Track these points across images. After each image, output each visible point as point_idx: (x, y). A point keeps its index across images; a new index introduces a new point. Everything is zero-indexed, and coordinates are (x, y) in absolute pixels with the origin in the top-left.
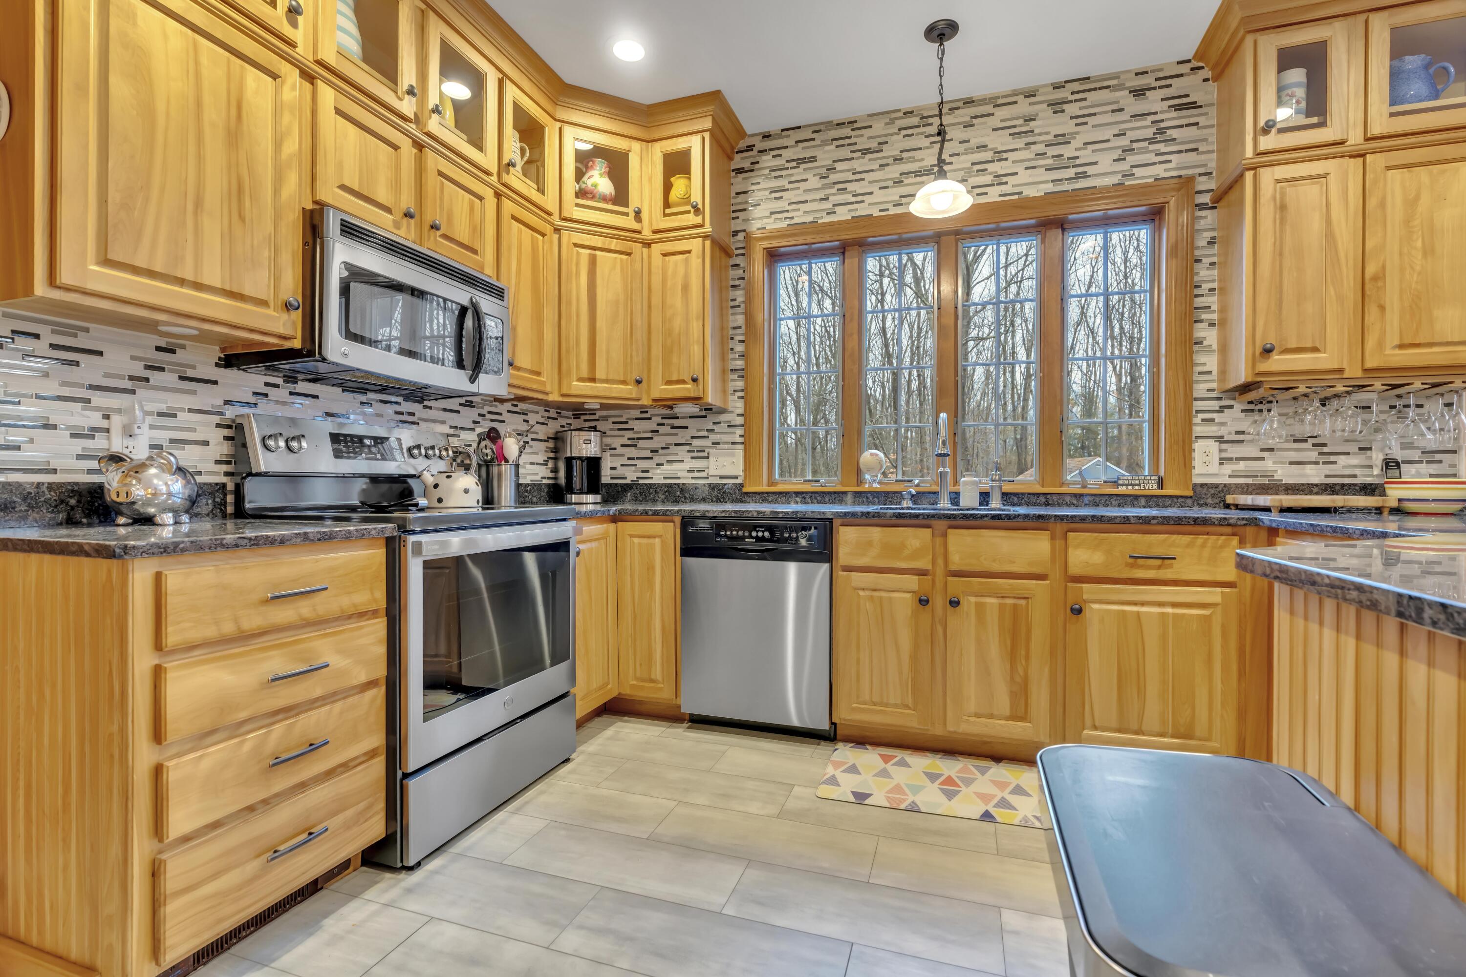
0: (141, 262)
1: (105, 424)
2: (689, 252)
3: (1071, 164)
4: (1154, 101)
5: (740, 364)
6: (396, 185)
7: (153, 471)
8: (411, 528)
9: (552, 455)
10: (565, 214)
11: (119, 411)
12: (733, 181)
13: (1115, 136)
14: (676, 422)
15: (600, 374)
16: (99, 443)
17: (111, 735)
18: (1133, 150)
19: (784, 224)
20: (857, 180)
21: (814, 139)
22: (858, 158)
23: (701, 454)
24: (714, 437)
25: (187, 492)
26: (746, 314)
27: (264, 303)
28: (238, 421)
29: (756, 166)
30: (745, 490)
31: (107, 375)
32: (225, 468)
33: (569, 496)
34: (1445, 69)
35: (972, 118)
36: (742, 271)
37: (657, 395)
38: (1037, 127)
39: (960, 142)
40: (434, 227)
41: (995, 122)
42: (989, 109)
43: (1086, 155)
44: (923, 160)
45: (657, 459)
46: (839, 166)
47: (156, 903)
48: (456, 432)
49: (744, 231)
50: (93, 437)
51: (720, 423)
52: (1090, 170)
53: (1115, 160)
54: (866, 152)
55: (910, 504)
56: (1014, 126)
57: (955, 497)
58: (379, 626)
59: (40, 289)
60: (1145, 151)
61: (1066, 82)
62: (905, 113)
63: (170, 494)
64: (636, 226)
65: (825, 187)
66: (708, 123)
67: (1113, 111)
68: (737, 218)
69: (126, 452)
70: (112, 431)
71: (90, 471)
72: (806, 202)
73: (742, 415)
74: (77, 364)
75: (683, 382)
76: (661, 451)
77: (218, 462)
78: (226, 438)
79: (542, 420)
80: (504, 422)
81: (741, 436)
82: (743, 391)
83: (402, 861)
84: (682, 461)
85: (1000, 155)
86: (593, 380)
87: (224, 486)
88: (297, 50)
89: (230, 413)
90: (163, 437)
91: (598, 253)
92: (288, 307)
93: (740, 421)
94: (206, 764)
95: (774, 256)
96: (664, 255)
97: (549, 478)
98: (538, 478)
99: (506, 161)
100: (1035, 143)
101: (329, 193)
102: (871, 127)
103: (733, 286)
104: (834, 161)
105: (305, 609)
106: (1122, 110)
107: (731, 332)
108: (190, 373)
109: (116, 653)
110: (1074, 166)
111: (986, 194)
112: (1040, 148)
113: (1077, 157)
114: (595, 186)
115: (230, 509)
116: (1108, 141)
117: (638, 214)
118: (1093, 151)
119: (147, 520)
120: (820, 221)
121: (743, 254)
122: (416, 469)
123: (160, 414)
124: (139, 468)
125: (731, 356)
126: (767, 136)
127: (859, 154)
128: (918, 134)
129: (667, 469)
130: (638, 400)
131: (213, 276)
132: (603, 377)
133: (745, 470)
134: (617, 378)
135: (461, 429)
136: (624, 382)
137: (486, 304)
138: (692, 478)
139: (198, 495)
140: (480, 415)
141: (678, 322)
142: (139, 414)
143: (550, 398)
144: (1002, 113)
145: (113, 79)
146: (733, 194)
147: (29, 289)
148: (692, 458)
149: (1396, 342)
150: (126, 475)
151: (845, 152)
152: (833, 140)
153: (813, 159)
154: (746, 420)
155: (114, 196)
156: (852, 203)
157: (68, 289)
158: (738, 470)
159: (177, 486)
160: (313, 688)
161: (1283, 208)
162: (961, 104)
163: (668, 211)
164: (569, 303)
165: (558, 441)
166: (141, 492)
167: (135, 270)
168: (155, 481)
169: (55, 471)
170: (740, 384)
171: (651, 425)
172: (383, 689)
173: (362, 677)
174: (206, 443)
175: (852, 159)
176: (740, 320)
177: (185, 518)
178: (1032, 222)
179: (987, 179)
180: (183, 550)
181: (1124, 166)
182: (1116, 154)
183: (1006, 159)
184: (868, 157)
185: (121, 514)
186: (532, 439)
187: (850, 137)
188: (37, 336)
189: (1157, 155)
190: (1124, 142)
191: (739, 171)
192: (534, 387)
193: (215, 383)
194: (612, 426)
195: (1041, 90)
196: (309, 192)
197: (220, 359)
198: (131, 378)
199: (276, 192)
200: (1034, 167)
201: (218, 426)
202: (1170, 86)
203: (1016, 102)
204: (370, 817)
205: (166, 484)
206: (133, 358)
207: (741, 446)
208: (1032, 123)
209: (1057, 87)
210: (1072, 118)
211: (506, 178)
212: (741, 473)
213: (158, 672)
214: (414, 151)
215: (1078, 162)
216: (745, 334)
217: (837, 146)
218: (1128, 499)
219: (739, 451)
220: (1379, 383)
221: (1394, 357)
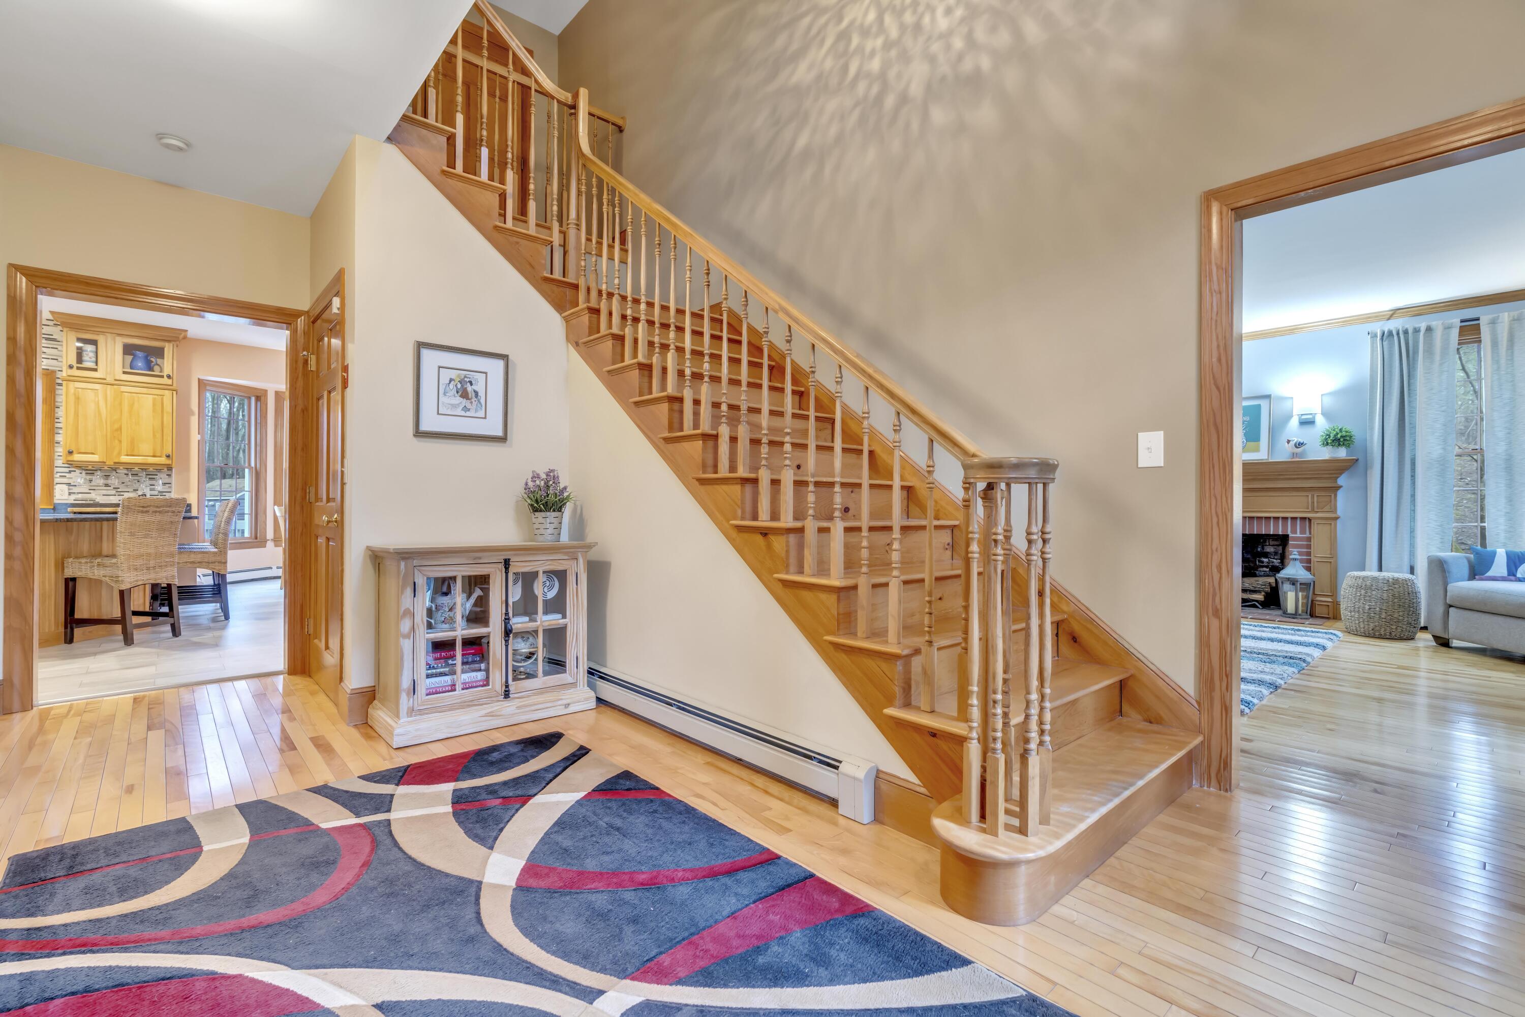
34: (152, 360)
220: (121, 468)
221: (124, 459)
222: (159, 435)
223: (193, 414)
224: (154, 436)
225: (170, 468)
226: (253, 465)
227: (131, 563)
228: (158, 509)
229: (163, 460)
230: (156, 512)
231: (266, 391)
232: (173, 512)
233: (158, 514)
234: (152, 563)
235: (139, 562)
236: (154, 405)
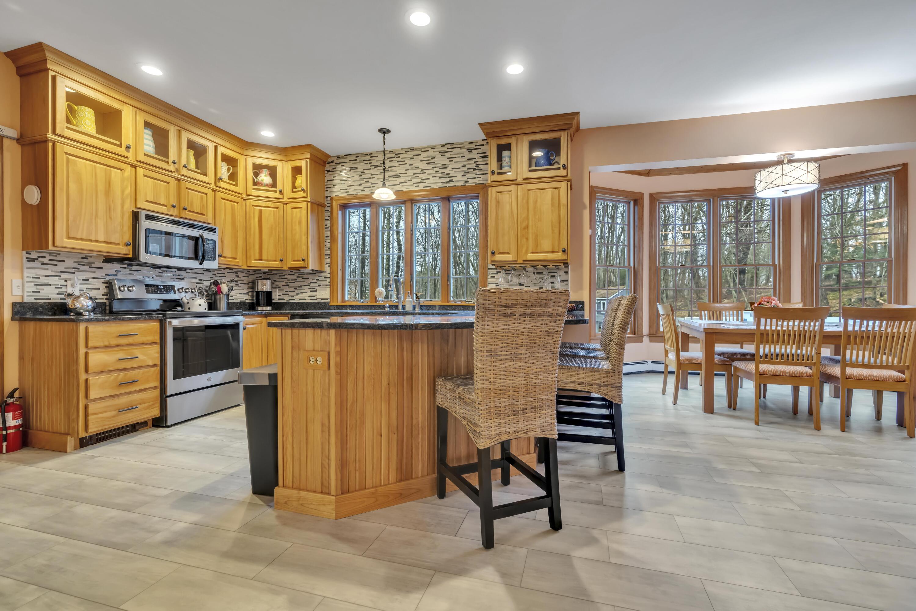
0: (79, 237)
1: (65, 283)
2: (301, 208)
3: (448, 176)
4: (475, 154)
5: (329, 252)
6: (168, 197)
7: (82, 299)
8: (168, 317)
9: (251, 290)
10: (248, 193)
11: (70, 279)
12: (326, 175)
13: (462, 166)
14: (305, 276)
15: (264, 257)
16: (64, 290)
17: (74, 370)
18: (468, 172)
19: (345, 195)
20: (372, 178)
21: (356, 160)
22: (373, 169)
23: (314, 290)
24: (319, 283)
25: (93, 305)
26: (331, 231)
27: (118, 244)
28: (111, 281)
29: (335, 170)
30: (330, 304)
31: (66, 268)
32: (105, 297)
33: (256, 307)
34: (552, 153)
35: (414, 156)
36: (329, 213)
37: (290, 266)
38: (436, 161)
39: (409, 165)
40: (185, 209)
41: (421, 158)
42: (419, 152)
43: (453, 173)
44: (396, 171)
45: (297, 292)
46: (366, 172)
47: (86, 416)
48: (202, 282)
49: (330, 196)
50: (62, 288)
51: (321, 276)
52: (454, 179)
53: (462, 176)
54: (376, 166)
55: (388, 309)
56: (428, 160)
57: (404, 307)
58: (157, 348)
59: (51, 247)
60: (472, 173)
61: (446, 144)
62: (390, 152)
63: (87, 306)
64: (281, 197)
65: (361, 180)
66: (308, 156)
67: (462, 157)
68: (327, 191)
69: (72, 292)
70: (68, 286)
71: (61, 299)
72: (354, 186)
73: (329, 273)
74: (56, 265)
75: (299, 261)
76: (298, 288)
77: (103, 295)
78: (106, 287)
79: (246, 275)
80: (226, 277)
81: (329, 282)
82: (329, 263)
83: (165, 424)
84: (307, 292)
85: (423, 171)
86: (261, 260)
87: (105, 303)
88: (130, 159)
89: (108, 278)
90: (84, 287)
91: (263, 208)
92: (127, 245)
93: (329, 276)
94: (100, 380)
95: (344, 207)
96: (292, 208)
97: (249, 300)
98: (244, 300)
99: (218, 177)
100: (435, 167)
101: (142, 204)
102: (377, 156)
103: (326, 219)
104: (364, 170)
105: (131, 340)
106: (464, 156)
107: (325, 238)
108: (93, 265)
109: (75, 348)
110: (449, 177)
111: (418, 186)
112: (437, 169)
113: (450, 174)
114: (262, 180)
115: (107, 311)
116: (460, 168)
117: (281, 192)
118: (455, 172)
119: (81, 314)
120: (359, 194)
121: (330, 206)
122: (180, 297)
123: (83, 280)
124: (78, 298)
125: (325, 249)
126: (339, 157)
127: (373, 167)
128: (394, 161)
129: (301, 296)
130: (282, 268)
131: (101, 238)
132: (266, 259)
133: (330, 296)
134: (272, 259)
135: (204, 280)
136: (275, 261)
137: (207, 235)
138: (311, 300)
139: (96, 306)
140: (213, 274)
141: (297, 237)
142: (76, 280)
143: (242, 267)
144: (424, 154)
145: (70, 184)
146: (326, 181)
147: (47, 247)
148: (311, 291)
149: (531, 251)
150: (73, 300)
151: (368, 166)
152: (364, 161)
153: (356, 168)
154: (331, 275)
155: (71, 218)
156: (370, 187)
157: (58, 247)
158: (328, 296)
159: (90, 303)
160: (133, 364)
161: (498, 202)
162: (409, 150)
163: (294, 190)
164: (250, 229)
165: (253, 284)
166: (79, 305)
167: (77, 239)
168: (83, 302)
169: (50, 299)
170: (329, 260)
171: (294, 277)
172: (158, 368)
173: (151, 363)
174: (99, 289)
175: (370, 169)
176: (329, 234)
177: (92, 314)
178: (439, 197)
179: (419, 180)
180: (94, 321)
181: (465, 178)
182: (463, 173)
183: (425, 173)
184: (376, 168)
185: (72, 312)
186: (240, 284)
187: (370, 160)
188: (45, 257)
189: (476, 175)
190: (465, 169)
191: (328, 171)
192: (233, 264)
193: (102, 268)
194: (279, 277)
195: (437, 147)
196: (134, 205)
197: (104, 260)
198: (74, 268)
199: (122, 207)
200: (435, 177)
201: (103, 283)
202: (480, 149)
203: (428, 151)
204: (154, 408)
205: (86, 303)
206: (75, 262)
207: (329, 286)
208: (434, 159)
209: (443, 146)
210: (448, 158)
211: (218, 184)
212: (329, 298)
213: (86, 353)
214: (176, 182)
215: (450, 176)
216: (330, 240)
217: (365, 163)
218: (466, 307)
219: (328, 289)
220: (528, 265)
221: (531, 257)
222: (556, 230)
223: (585, 207)
224: (553, 231)
225: (566, 265)
226: (632, 265)
227: (492, 404)
228: (528, 311)
229: (559, 256)
230: (524, 315)
231: (642, 194)
232: (551, 315)
233: (527, 318)
234: (521, 404)
235: (503, 402)
236: (553, 198)
